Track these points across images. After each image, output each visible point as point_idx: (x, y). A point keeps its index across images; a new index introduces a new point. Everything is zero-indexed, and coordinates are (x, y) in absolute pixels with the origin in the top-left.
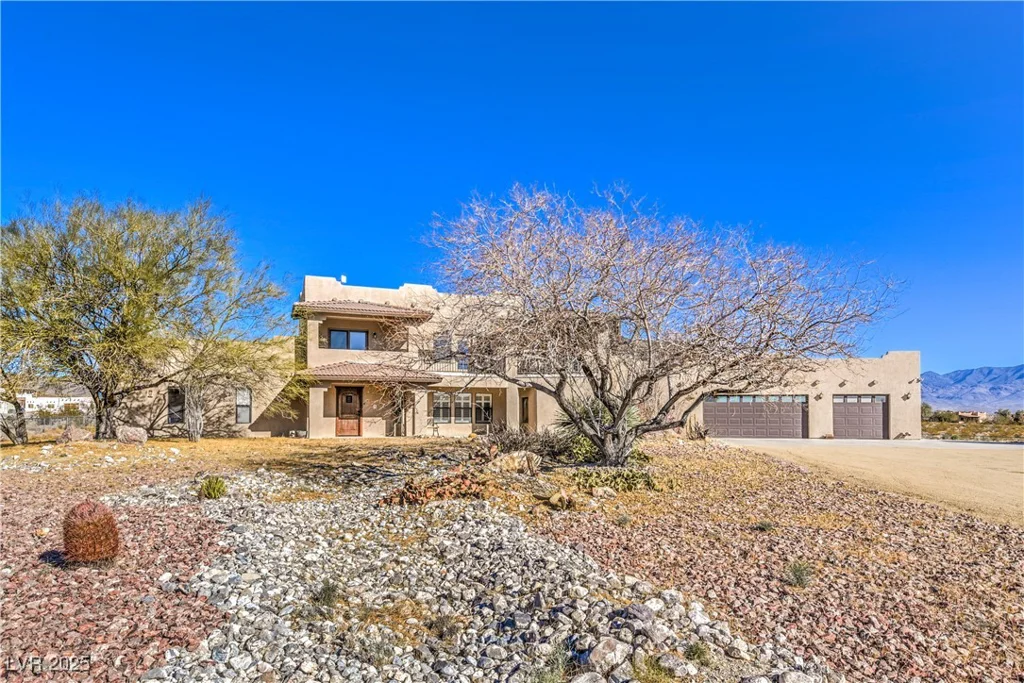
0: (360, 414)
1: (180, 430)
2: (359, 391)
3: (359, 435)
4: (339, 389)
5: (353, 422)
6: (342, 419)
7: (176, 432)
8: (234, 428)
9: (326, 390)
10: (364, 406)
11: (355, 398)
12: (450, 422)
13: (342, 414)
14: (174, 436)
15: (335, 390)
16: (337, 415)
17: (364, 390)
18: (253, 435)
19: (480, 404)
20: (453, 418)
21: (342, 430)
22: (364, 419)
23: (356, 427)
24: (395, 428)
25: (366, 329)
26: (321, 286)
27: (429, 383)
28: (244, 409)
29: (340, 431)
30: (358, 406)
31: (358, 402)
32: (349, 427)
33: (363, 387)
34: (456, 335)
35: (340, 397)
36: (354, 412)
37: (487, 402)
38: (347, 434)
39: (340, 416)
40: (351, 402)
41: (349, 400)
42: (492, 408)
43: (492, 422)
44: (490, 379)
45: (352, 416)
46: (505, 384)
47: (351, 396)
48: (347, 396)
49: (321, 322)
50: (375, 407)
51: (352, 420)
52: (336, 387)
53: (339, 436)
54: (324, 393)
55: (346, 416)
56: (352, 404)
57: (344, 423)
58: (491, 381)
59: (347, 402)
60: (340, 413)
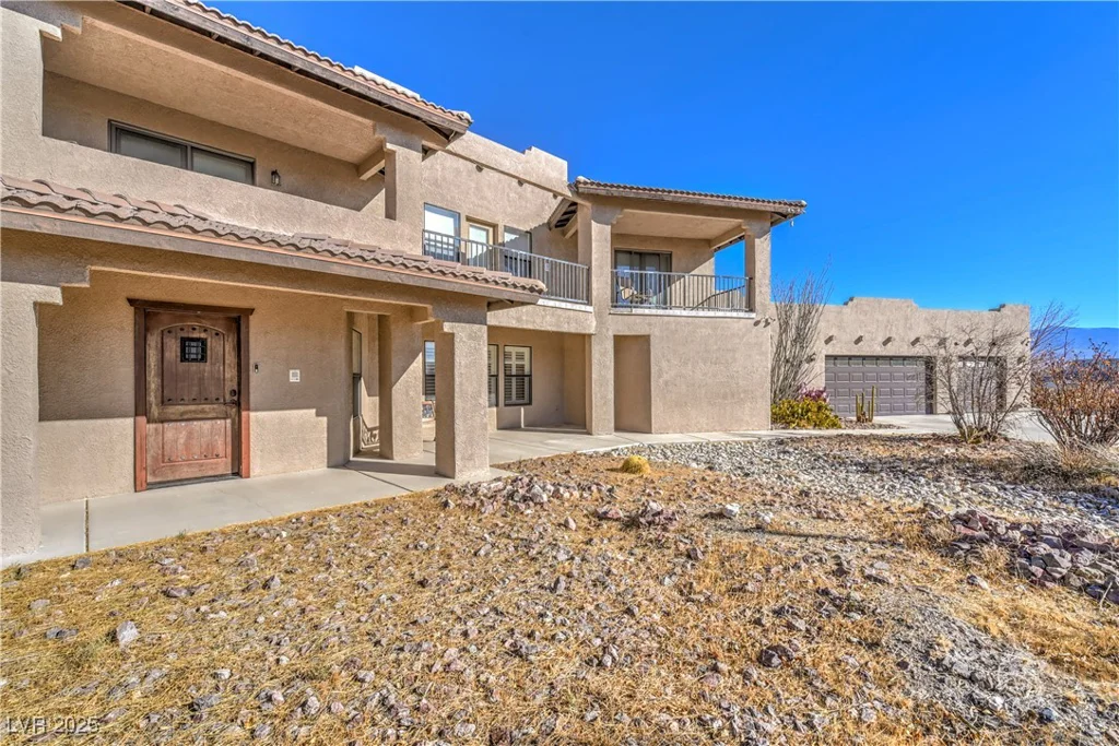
0: (239, 400)
2: (236, 321)
3: (237, 474)
4: (147, 312)
5: (212, 431)
6: (162, 421)
9: (55, 296)
10: (255, 377)
11: (219, 348)
13: (165, 402)
15: (129, 311)
16: (141, 409)
17: (256, 320)
19: (511, 367)
21: (165, 461)
22: (259, 421)
23: (222, 445)
24: (351, 435)
27: (493, 304)
29: (152, 473)
30: (230, 373)
31: (231, 358)
32: (196, 450)
33: (251, 311)
34: (469, 219)
35: (153, 341)
36: (213, 392)
37: (520, 363)
38: (184, 476)
39: (155, 411)
40: (204, 359)
41: (193, 350)
42: (530, 376)
43: (530, 403)
44: (569, 313)
45: (207, 407)
46: (591, 326)
47: (204, 342)
48: (183, 340)
49: (57, 33)
50: (295, 377)
51: (206, 425)
52: (131, 301)
53: (151, 486)
54: (40, 307)
55: (181, 408)
56: (207, 367)
57: (169, 435)
58: (569, 317)
59: (184, 359)
60: (152, 398)
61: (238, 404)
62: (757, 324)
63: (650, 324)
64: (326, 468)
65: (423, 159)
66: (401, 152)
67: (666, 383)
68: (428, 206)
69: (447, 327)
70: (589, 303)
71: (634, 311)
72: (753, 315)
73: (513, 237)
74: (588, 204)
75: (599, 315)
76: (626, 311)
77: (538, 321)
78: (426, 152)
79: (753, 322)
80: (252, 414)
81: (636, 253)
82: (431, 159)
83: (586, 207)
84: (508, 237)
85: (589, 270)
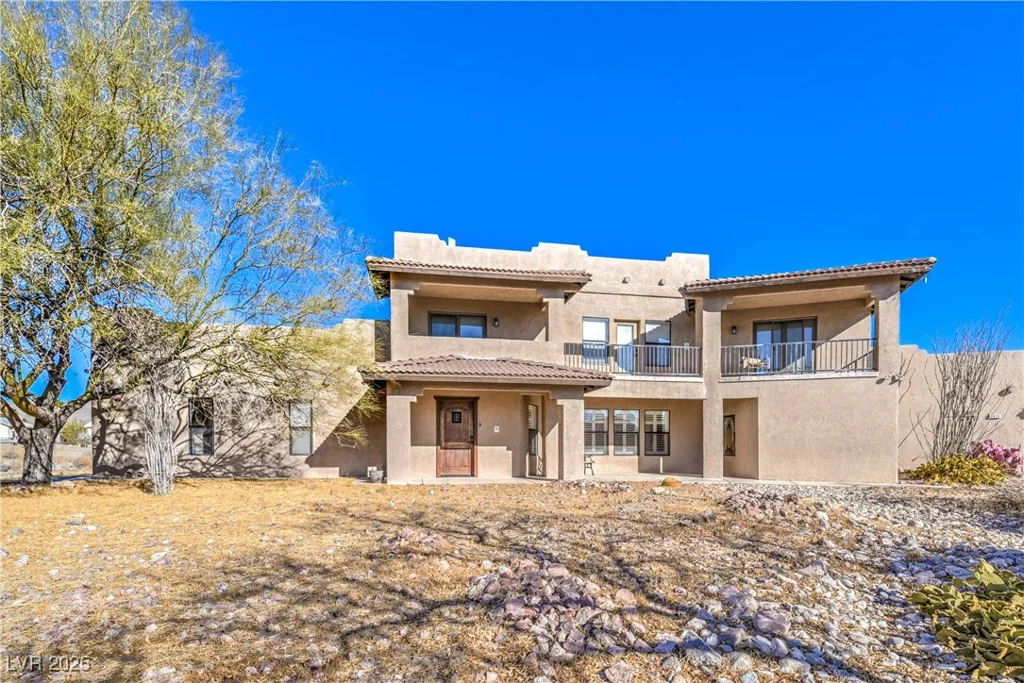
0: (473, 441)
1: (204, 464)
2: (472, 403)
3: (473, 475)
4: (441, 401)
5: (463, 454)
6: (446, 448)
7: (198, 468)
8: (285, 463)
9: (415, 399)
10: (480, 429)
11: (466, 416)
12: (607, 454)
13: (447, 440)
14: (194, 474)
15: (434, 401)
16: (438, 443)
17: (480, 402)
18: (314, 473)
19: (652, 426)
20: (611, 448)
21: (447, 466)
22: (481, 450)
23: (467, 462)
24: (527, 463)
25: (482, 312)
26: (418, 247)
28: (301, 432)
29: (443, 470)
30: (470, 428)
31: (470, 421)
32: (457, 462)
33: (478, 398)
34: (616, 321)
35: (442, 414)
36: (464, 437)
37: (659, 423)
38: (453, 474)
39: (443, 444)
40: (460, 422)
41: (457, 418)
42: (668, 433)
43: (669, 454)
44: (677, 384)
45: (461, 443)
46: (702, 392)
47: (460, 413)
48: (453, 413)
49: (412, 293)
50: (497, 430)
51: (461, 451)
52: (435, 397)
53: (442, 476)
54: (412, 403)
55: (452, 443)
56: (461, 425)
57: (448, 455)
58: (679, 388)
59: (453, 422)
60: (442, 439)
61: (473, 442)
62: (880, 381)
63: (758, 389)
64: (510, 477)
65: (565, 302)
66: (551, 301)
67: (774, 437)
68: (585, 318)
69: (559, 402)
70: (701, 375)
71: (742, 378)
72: (876, 374)
73: (655, 327)
74: (701, 299)
75: (710, 384)
76: (734, 379)
77: (650, 392)
78: (567, 297)
79: (875, 380)
80: (479, 448)
81: (775, 323)
82: (572, 300)
83: (700, 302)
84: (650, 328)
85: (701, 350)
